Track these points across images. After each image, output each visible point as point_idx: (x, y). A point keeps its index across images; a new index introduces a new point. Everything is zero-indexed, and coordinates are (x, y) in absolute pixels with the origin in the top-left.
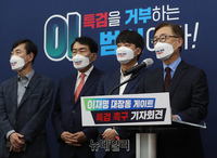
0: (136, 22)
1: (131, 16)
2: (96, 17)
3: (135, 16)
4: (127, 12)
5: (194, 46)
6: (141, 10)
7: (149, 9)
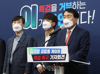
0: (64, 10)
1: (62, 7)
2: (45, 7)
3: (64, 7)
4: (60, 4)
5: (92, 22)
6: (67, 3)
7: (71, 3)
